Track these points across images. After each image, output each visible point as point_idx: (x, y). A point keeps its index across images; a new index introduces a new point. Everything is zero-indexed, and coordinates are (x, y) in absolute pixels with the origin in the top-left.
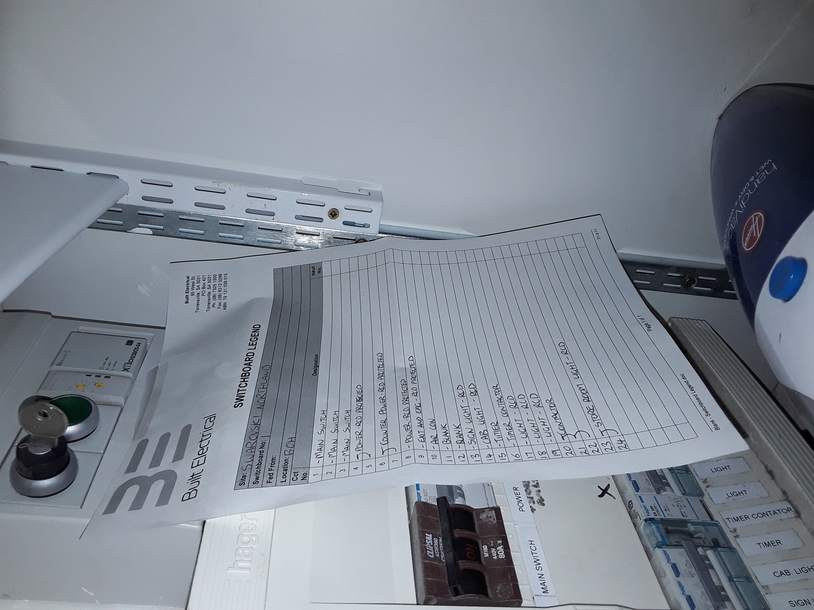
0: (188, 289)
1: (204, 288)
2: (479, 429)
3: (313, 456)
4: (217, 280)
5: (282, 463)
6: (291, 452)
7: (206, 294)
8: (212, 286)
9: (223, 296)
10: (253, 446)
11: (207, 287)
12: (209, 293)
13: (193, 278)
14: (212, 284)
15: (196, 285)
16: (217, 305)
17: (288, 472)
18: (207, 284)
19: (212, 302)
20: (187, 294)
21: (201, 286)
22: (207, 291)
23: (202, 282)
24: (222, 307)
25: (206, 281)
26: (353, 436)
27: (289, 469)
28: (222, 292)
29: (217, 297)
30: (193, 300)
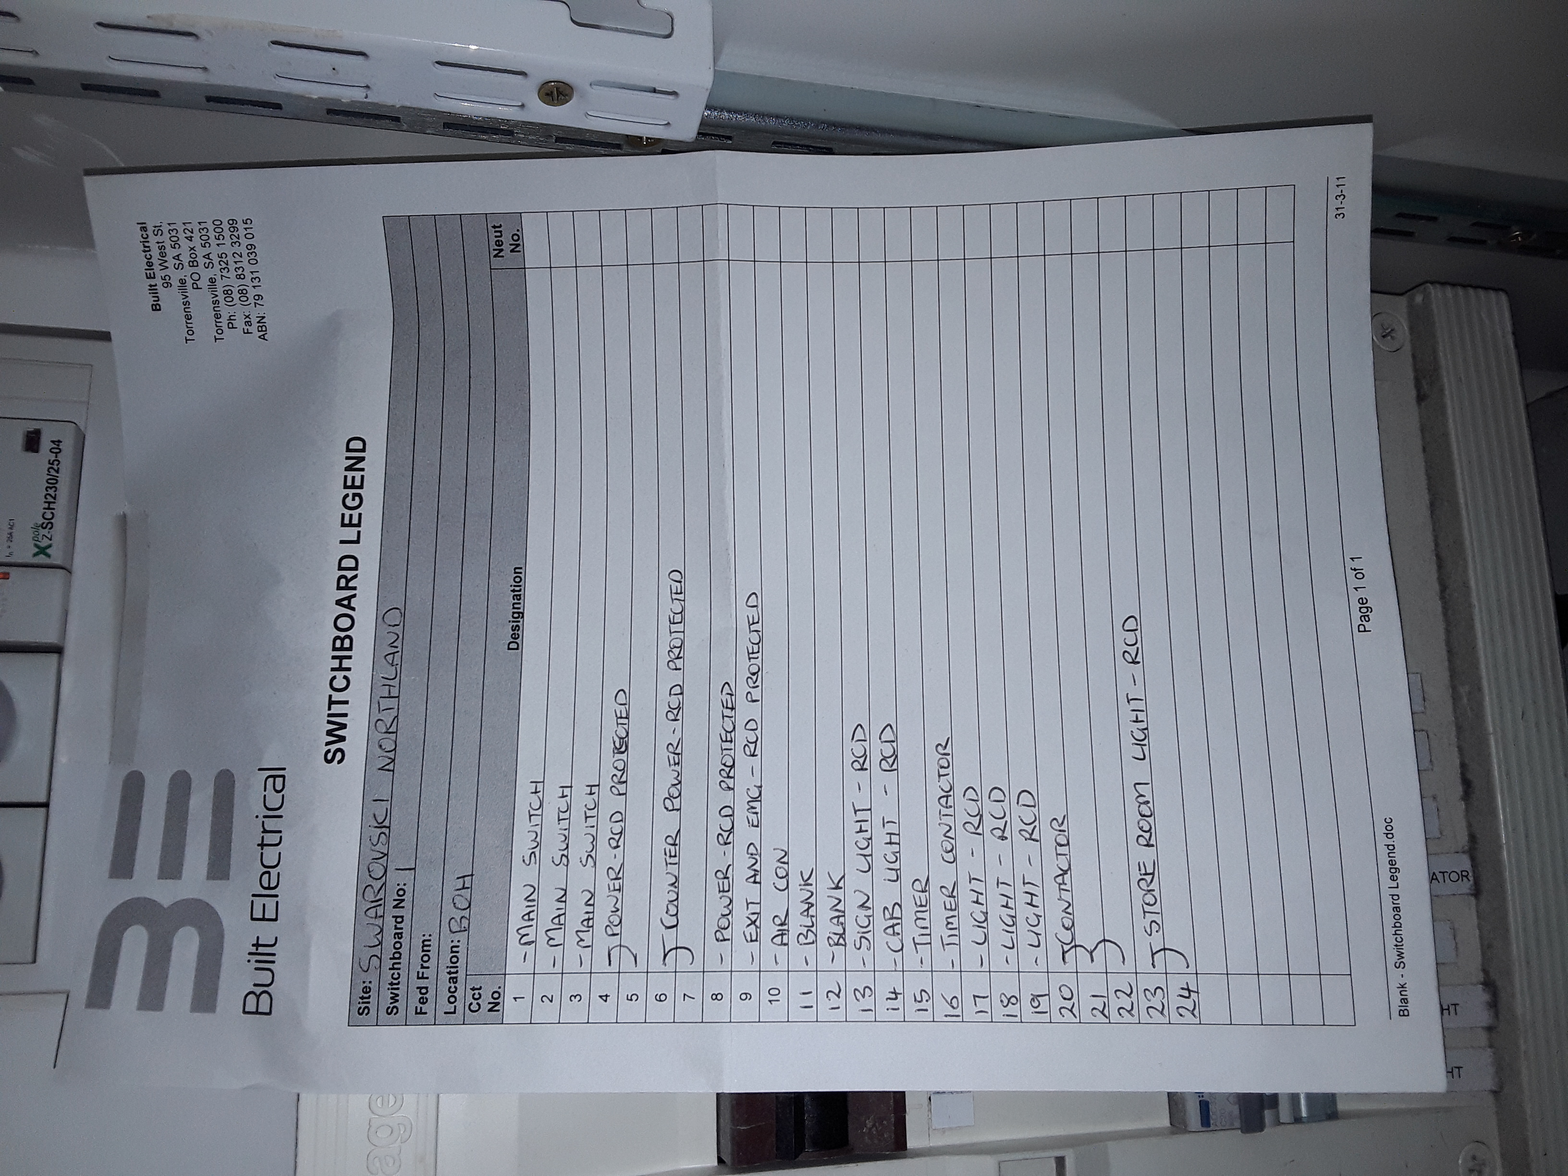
0: (150, 265)
1: (193, 263)
2: (885, 896)
3: (513, 937)
4: (228, 241)
5: (446, 956)
6: (465, 923)
7: (204, 283)
8: (216, 260)
9: (252, 292)
10: (378, 898)
11: (201, 261)
12: (212, 281)
13: (158, 230)
14: (215, 251)
15: (171, 253)
16: (239, 323)
17: (460, 985)
18: (201, 252)
19: (225, 312)
20: (153, 282)
21: (185, 259)
22: (206, 275)
23: (185, 244)
24: (253, 329)
25: (197, 242)
26: (604, 882)
27: (461, 976)
28: (247, 281)
29: (235, 295)
30: (170, 298)
